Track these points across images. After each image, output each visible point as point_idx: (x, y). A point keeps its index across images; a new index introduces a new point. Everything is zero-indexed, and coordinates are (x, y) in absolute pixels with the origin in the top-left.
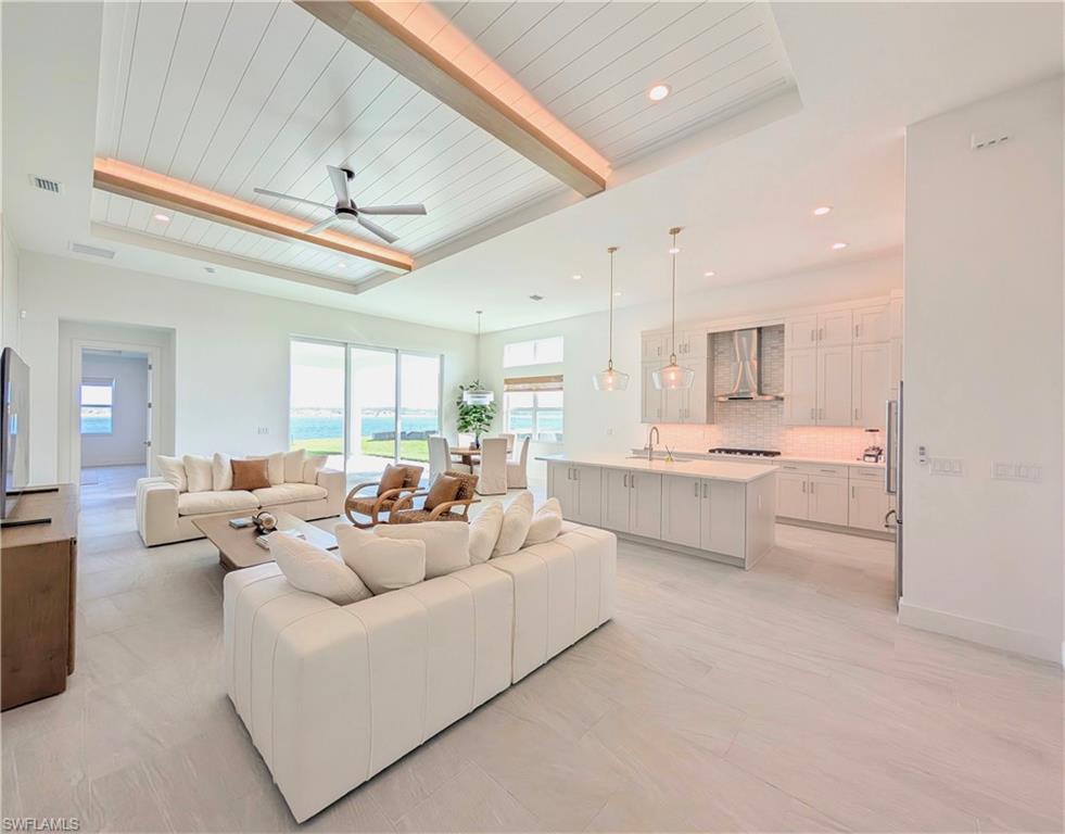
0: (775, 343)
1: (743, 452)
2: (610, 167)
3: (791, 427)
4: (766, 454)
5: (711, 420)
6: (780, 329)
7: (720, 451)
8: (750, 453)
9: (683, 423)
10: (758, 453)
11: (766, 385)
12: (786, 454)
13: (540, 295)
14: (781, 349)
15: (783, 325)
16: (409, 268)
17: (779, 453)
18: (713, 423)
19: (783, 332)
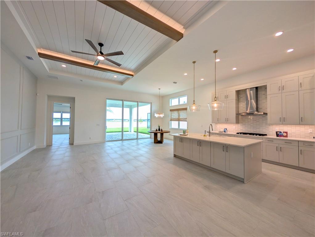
0: (263, 92)
1: (250, 134)
2: (183, 28)
3: (272, 124)
4: (260, 135)
5: (238, 122)
6: (265, 87)
7: (241, 133)
8: (253, 134)
9: (227, 123)
10: (256, 134)
11: (260, 109)
12: (269, 135)
13: (175, 82)
14: (266, 95)
15: (266, 85)
16: (132, 75)
17: (266, 135)
18: (239, 123)
19: (266, 88)
